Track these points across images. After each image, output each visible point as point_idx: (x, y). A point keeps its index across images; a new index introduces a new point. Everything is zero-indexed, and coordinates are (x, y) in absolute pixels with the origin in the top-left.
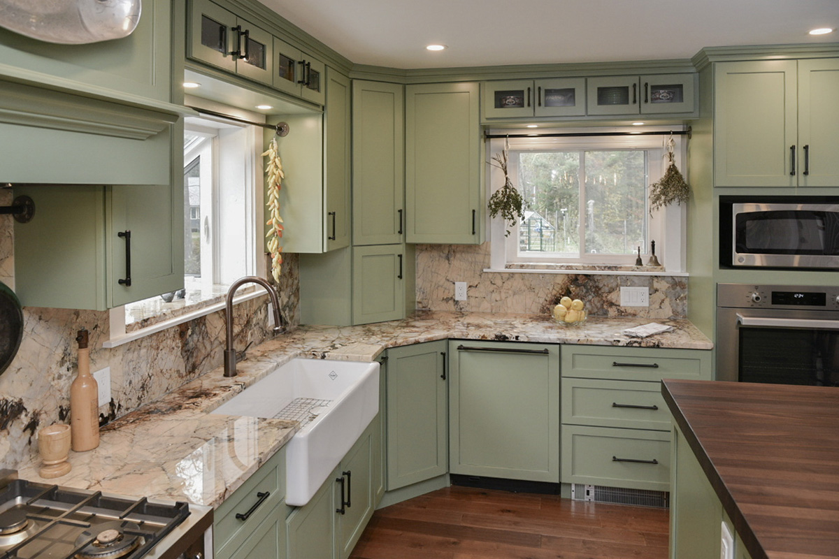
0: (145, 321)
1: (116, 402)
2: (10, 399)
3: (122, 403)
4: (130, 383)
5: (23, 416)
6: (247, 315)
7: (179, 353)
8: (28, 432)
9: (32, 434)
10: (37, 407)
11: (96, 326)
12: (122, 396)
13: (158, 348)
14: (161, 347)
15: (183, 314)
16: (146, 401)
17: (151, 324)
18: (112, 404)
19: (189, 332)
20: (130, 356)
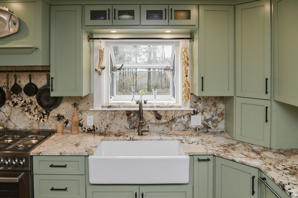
0: (110, 106)
1: (95, 127)
2: (61, 114)
3: (98, 128)
4: (102, 123)
5: (64, 119)
6: (172, 117)
7: (126, 121)
8: (65, 124)
9: (66, 125)
10: (68, 119)
11: (88, 103)
12: (98, 126)
13: (115, 116)
14: (116, 116)
15: (129, 108)
16: (108, 130)
17: (113, 108)
18: (94, 126)
19: (132, 115)
20: (102, 115)
